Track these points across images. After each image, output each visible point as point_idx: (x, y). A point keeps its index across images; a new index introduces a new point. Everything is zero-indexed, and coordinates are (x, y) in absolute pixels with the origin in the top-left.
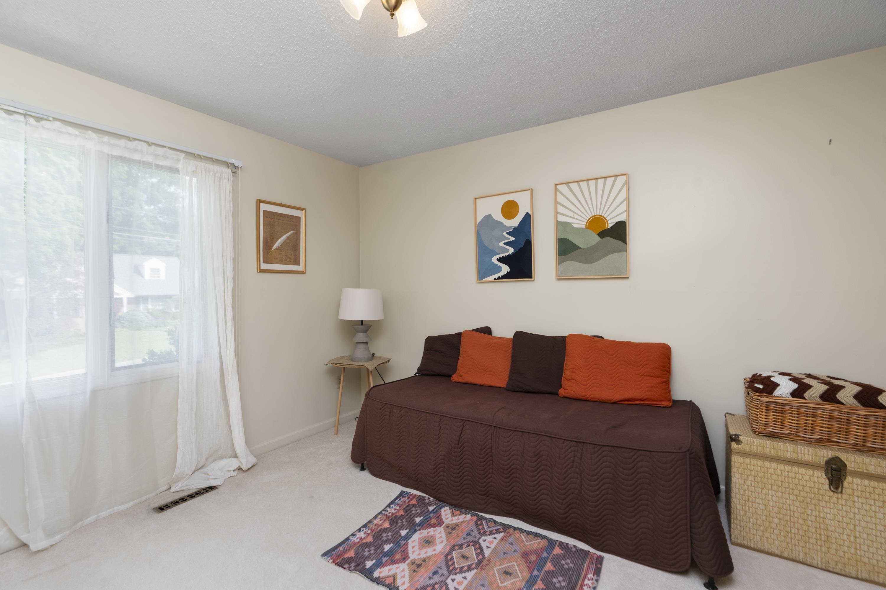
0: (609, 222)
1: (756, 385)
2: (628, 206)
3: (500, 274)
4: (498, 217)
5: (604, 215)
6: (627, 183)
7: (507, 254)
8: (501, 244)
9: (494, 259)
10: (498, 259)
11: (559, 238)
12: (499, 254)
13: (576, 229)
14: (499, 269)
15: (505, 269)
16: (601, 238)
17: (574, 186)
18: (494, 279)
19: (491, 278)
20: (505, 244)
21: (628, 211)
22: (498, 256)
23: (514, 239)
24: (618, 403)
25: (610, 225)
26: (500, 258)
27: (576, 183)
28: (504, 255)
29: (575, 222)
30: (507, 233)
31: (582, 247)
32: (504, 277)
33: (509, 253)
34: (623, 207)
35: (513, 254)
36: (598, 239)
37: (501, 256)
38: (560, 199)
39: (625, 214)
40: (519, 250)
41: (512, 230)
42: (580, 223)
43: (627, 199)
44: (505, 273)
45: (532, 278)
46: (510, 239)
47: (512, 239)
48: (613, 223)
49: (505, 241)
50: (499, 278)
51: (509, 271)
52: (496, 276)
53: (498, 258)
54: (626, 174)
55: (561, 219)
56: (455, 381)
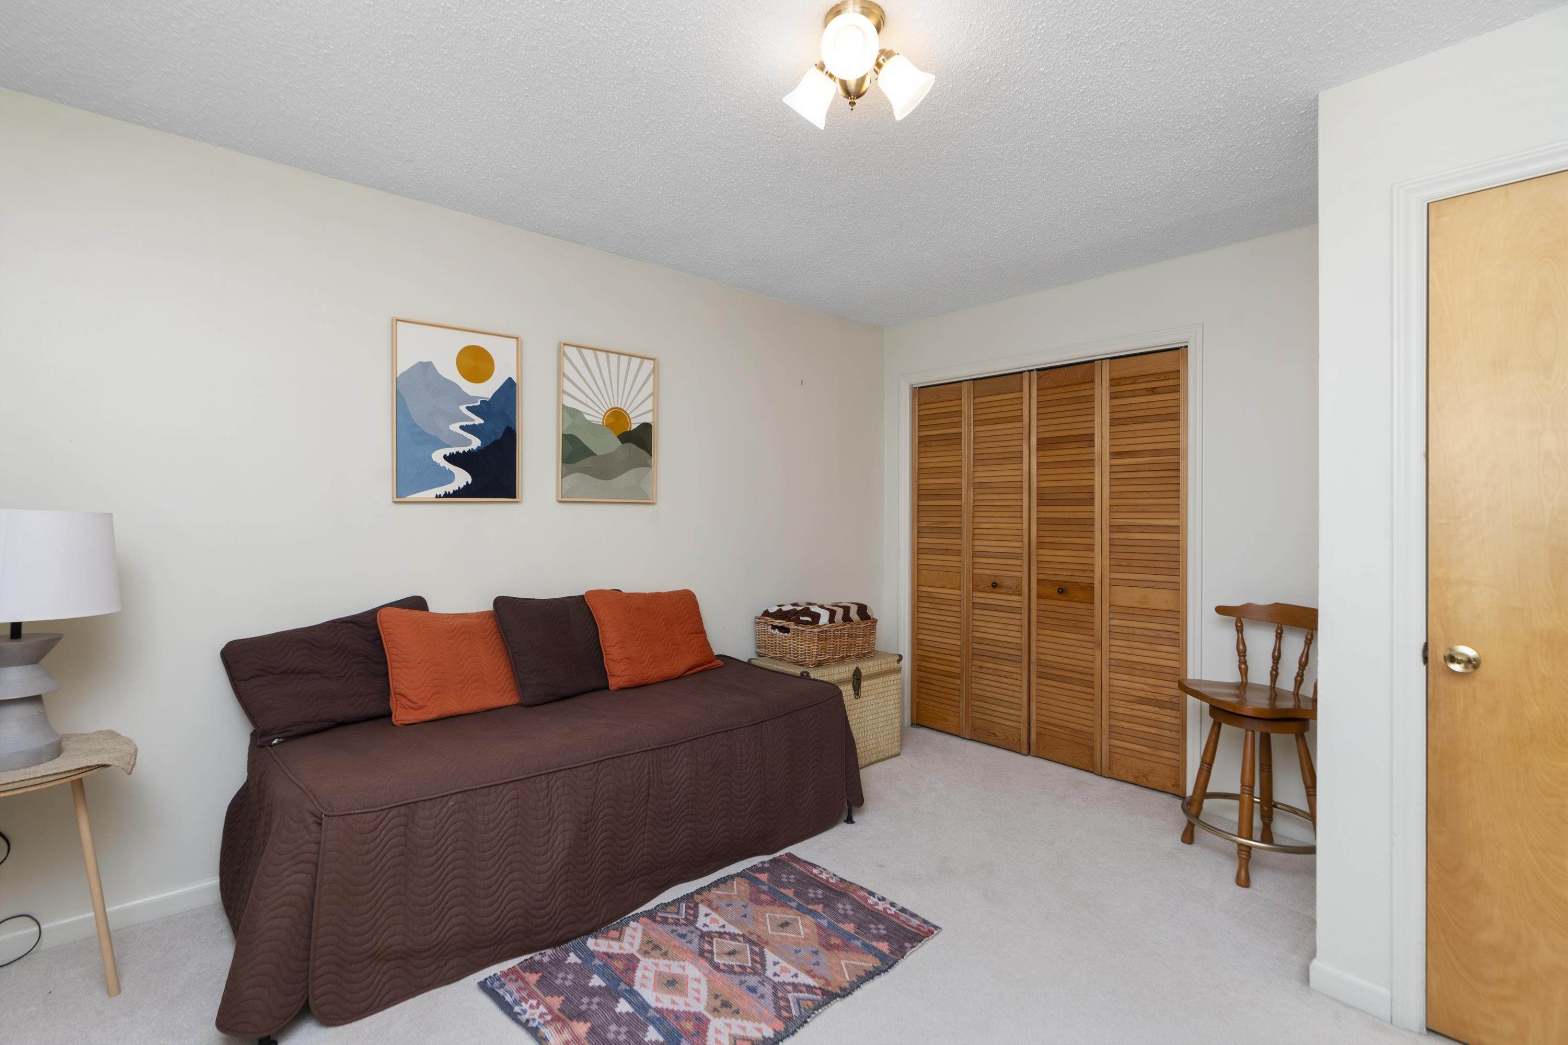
0: (633, 421)
1: (802, 618)
2: (656, 403)
3: (451, 488)
4: (449, 371)
5: (627, 409)
6: (654, 371)
7: (466, 449)
8: (455, 427)
9: (438, 456)
10: (445, 457)
11: (566, 433)
12: (450, 446)
13: (589, 422)
14: (450, 477)
15: (462, 478)
16: (623, 443)
17: (588, 354)
18: (437, 497)
19: (430, 494)
20: (462, 428)
21: (655, 410)
22: (448, 451)
23: (482, 422)
24: (686, 674)
25: (634, 427)
26: (452, 455)
27: (591, 351)
28: (461, 450)
29: (587, 412)
30: (468, 408)
31: (597, 454)
32: (459, 493)
33: (470, 447)
34: (649, 405)
35: (480, 451)
36: (619, 443)
37: (454, 450)
38: (568, 369)
39: (651, 413)
40: (492, 444)
41: (479, 403)
42: (595, 416)
43: (655, 394)
44: (461, 487)
45: (515, 497)
46: (474, 420)
47: (478, 421)
48: (638, 423)
49: (464, 424)
50: (447, 495)
51: (470, 483)
52: (441, 490)
53: (445, 455)
54: (654, 360)
55: (569, 402)
56: (404, 722)
